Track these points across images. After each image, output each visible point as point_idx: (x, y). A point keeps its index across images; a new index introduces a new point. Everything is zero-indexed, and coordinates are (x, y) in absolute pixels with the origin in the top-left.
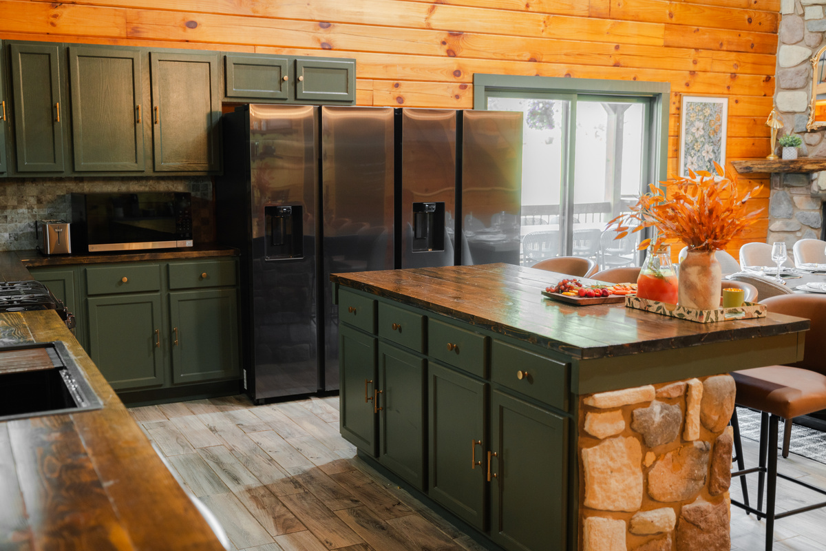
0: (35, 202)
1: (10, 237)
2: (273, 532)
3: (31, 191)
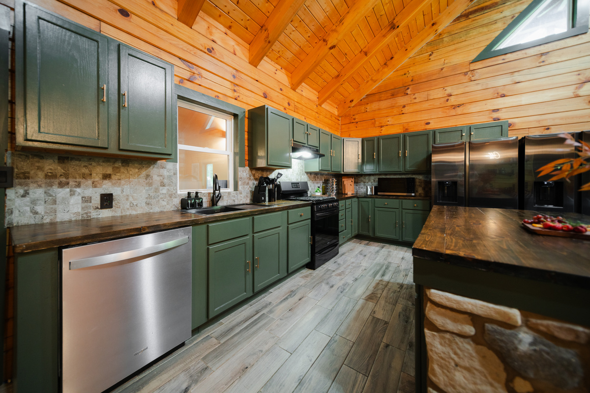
1: (366, 190)
2: (364, 297)
3: (372, 178)
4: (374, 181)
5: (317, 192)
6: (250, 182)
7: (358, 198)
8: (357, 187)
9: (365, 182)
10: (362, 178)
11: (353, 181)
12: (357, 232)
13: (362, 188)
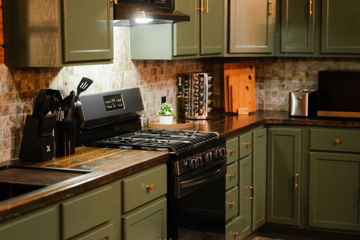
0: (304, 76)
1: (285, 101)
3: (302, 66)
4: (307, 75)
5: (163, 114)
6: (10, 104)
7: (267, 125)
8: (263, 92)
9: (282, 79)
10: (276, 67)
11: (253, 75)
12: (263, 218)
13: (274, 94)
